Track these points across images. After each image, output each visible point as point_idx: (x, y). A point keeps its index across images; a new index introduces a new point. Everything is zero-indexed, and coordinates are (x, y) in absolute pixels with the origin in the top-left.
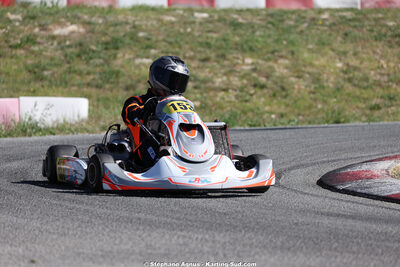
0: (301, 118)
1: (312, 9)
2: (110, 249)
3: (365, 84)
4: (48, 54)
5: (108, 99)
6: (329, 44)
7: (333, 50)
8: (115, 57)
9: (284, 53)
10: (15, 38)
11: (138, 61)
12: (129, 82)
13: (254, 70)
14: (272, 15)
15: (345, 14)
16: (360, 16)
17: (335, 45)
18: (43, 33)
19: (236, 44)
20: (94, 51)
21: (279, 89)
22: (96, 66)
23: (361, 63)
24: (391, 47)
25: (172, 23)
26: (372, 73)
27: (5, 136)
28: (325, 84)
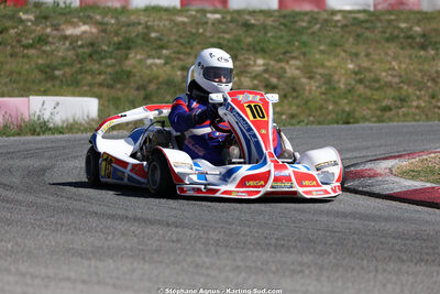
0: (311, 119)
1: (325, 11)
2: (100, 244)
3: (377, 85)
4: (60, 54)
5: (119, 99)
6: (340, 46)
7: (345, 51)
8: (126, 57)
9: (295, 54)
10: (26, 38)
11: (149, 61)
12: (140, 82)
13: (266, 71)
14: (284, 17)
15: (357, 15)
16: (373, 18)
17: (347, 46)
18: (55, 32)
19: (249, 45)
20: (105, 51)
21: (290, 90)
22: (108, 66)
23: (373, 64)
24: (402, 48)
25: (184, 24)
26: (384, 74)
27: (13, 135)
28: (336, 86)
